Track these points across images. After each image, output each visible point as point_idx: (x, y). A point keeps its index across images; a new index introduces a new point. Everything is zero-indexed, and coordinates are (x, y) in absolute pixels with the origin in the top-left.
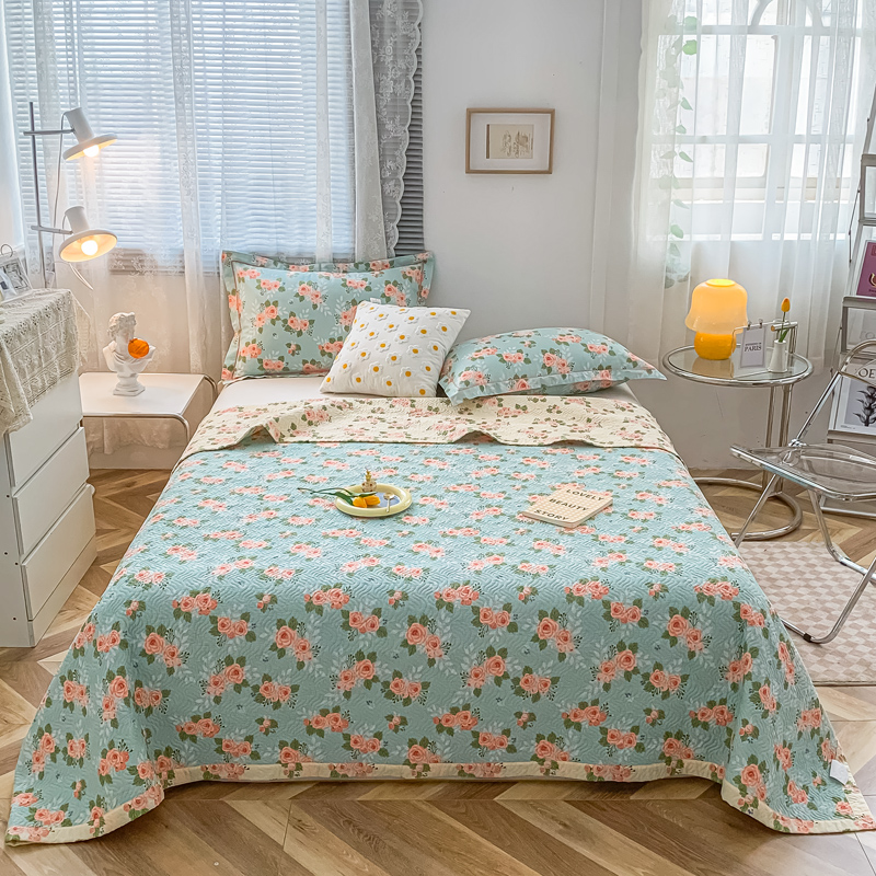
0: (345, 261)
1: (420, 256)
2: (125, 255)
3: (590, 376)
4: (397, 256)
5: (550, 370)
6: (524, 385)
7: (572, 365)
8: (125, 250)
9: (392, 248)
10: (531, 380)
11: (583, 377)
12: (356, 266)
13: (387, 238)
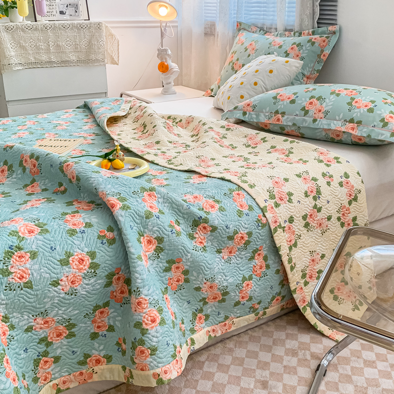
0: (291, 30)
1: (331, 28)
3: (336, 125)
4: (318, 27)
5: (306, 112)
6: (278, 120)
7: (327, 113)
9: (316, 22)
10: (286, 117)
11: (329, 125)
12: (294, 34)
13: (313, 14)
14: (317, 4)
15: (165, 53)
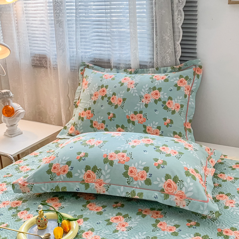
2: (40, 58)
8: (39, 55)
9: (178, 59)
13: (175, 52)
14: (178, 43)
15: (7, 96)
